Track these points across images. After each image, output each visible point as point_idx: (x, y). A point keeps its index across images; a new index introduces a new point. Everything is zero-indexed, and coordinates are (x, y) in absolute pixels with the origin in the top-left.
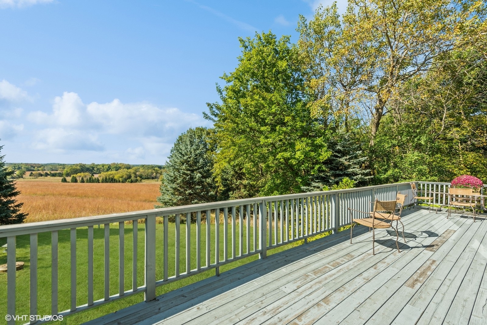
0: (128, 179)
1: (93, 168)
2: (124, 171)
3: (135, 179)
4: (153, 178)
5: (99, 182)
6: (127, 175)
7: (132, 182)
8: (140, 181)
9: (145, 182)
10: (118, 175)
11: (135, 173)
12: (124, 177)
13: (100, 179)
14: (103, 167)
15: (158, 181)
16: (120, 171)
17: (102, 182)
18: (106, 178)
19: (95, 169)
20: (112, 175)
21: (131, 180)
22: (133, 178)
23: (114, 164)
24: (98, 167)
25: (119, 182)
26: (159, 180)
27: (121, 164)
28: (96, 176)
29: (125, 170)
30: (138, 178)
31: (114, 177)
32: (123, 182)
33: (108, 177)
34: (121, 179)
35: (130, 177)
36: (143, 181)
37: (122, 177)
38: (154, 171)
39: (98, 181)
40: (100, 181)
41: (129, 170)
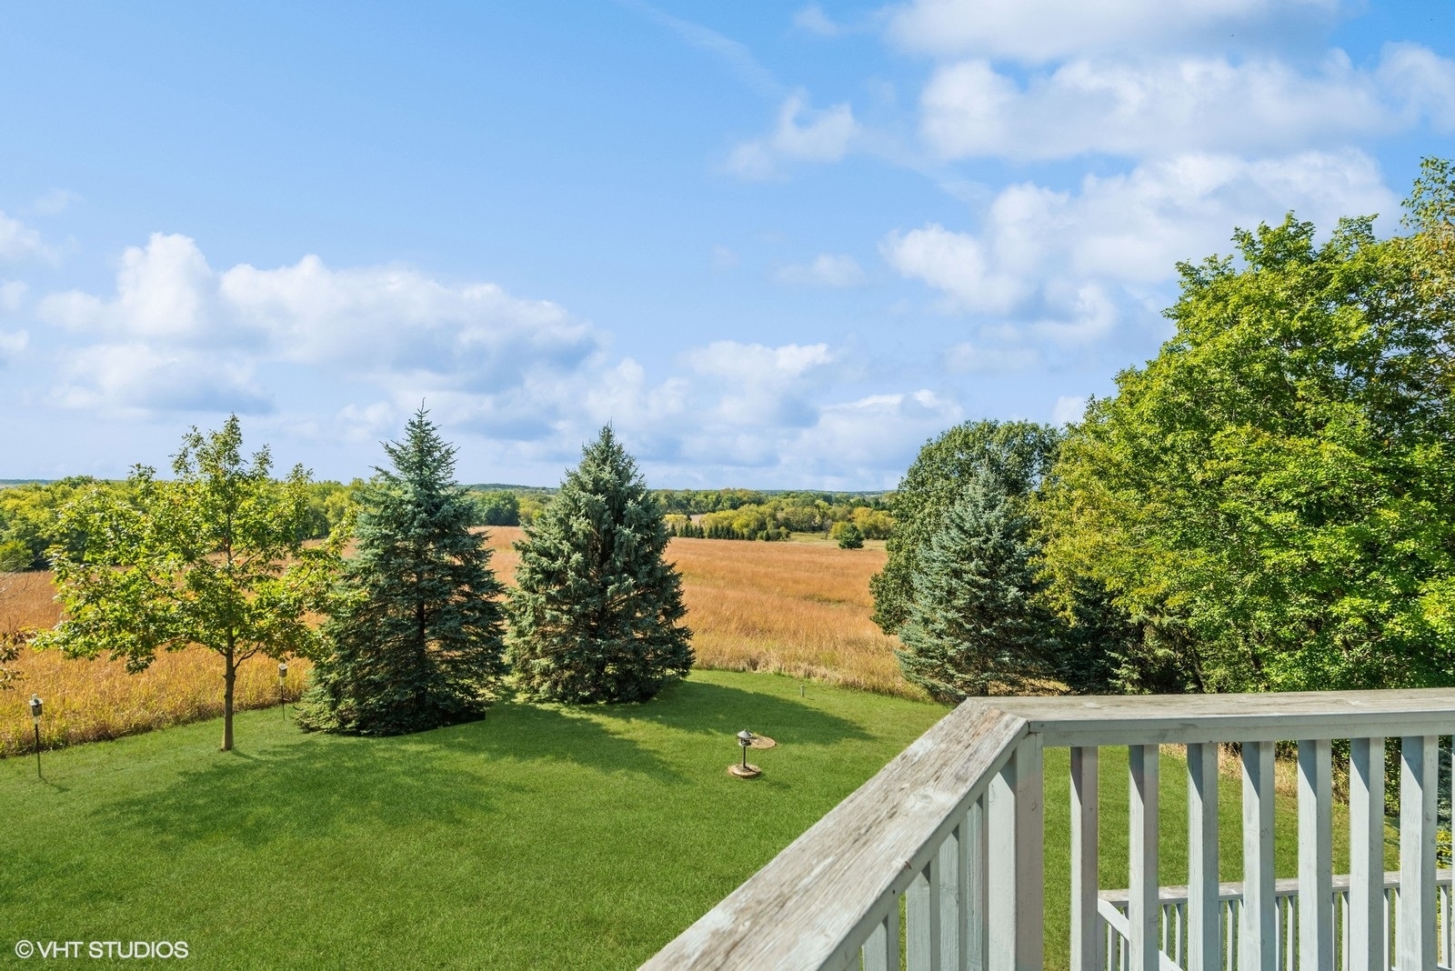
0: (758, 530)
1: (689, 500)
2: (751, 511)
3: (776, 531)
4: (814, 530)
5: (703, 537)
6: (757, 520)
7: (768, 538)
8: (787, 536)
9: (799, 540)
10: (740, 522)
11: (774, 517)
12: (752, 526)
13: (706, 527)
14: (706, 497)
15: (826, 538)
16: (743, 508)
17: (710, 537)
18: (717, 528)
19: (692, 503)
20: (726, 519)
21: (767, 534)
22: (771, 529)
23: (728, 491)
24: (698, 498)
25: (743, 537)
26: (831, 535)
27: (741, 490)
28: (696, 521)
29: (753, 507)
30: (783, 529)
31: (731, 525)
32: (750, 539)
33: (720, 526)
34: (745, 531)
35: (762, 526)
36: (793, 535)
37: (747, 526)
38: (816, 511)
39: (699, 533)
40: (706, 534)
41: (762, 508)
